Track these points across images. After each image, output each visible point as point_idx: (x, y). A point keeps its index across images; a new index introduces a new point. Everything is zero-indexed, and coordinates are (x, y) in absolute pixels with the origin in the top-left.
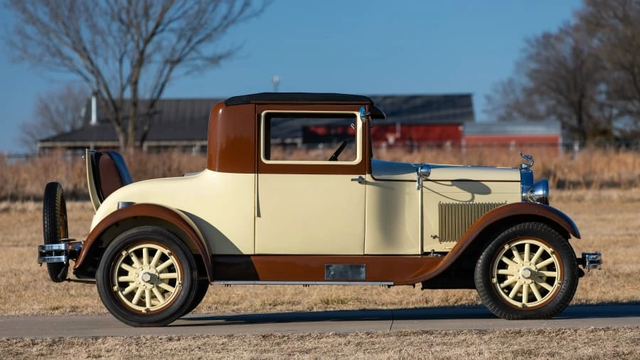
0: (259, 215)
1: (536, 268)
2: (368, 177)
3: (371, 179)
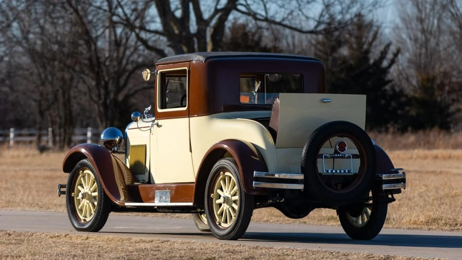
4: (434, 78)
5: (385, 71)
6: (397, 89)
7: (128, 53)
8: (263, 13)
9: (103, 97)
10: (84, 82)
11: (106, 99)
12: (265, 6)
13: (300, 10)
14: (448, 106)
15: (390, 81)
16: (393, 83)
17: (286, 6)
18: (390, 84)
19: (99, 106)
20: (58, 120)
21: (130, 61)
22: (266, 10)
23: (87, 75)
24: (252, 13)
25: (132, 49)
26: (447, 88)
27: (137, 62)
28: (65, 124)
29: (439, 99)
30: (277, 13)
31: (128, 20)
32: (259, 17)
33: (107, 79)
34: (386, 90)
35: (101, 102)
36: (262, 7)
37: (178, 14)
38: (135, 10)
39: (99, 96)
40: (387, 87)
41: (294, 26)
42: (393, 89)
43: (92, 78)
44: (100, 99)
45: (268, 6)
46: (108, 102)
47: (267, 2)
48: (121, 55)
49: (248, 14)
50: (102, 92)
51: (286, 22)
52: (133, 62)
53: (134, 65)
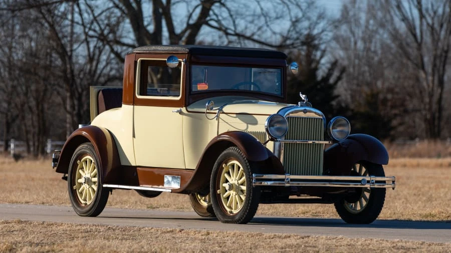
0: (134, 136)
1: (238, 183)
2: (184, 110)
3: (185, 110)
4: (378, 94)
5: (332, 87)
6: (343, 105)
7: (101, 66)
8: (233, 28)
9: (76, 108)
10: (58, 93)
11: (79, 110)
12: (234, 22)
13: (268, 26)
14: (390, 121)
15: (338, 96)
16: (340, 98)
17: (256, 22)
18: (337, 100)
19: (72, 116)
20: (32, 130)
21: (102, 75)
22: (235, 25)
23: (62, 87)
24: (224, 28)
25: (104, 63)
26: (389, 104)
27: (109, 75)
28: (39, 134)
29: (382, 113)
30: (246, 28)
31: (102, 34)
32: (229, 31)
33: (80, 90)
34: (332, 105)
35: (75, 112)
36: (232, 22)
37: (151, 28)
38: (108, 25)
39: (73, 107)
40: (334, 103)
41: (263, 40)
42: (339, 103)
43: (67, 90)
44: (74, 109)
45: (237, 22)
46: (82, 112)
47: (236, 18)
48: (94, 68)
49: (219, 29)
50: (76, 102)
51: (256, 37)
52: (104, 75)
53: (106, 77)
